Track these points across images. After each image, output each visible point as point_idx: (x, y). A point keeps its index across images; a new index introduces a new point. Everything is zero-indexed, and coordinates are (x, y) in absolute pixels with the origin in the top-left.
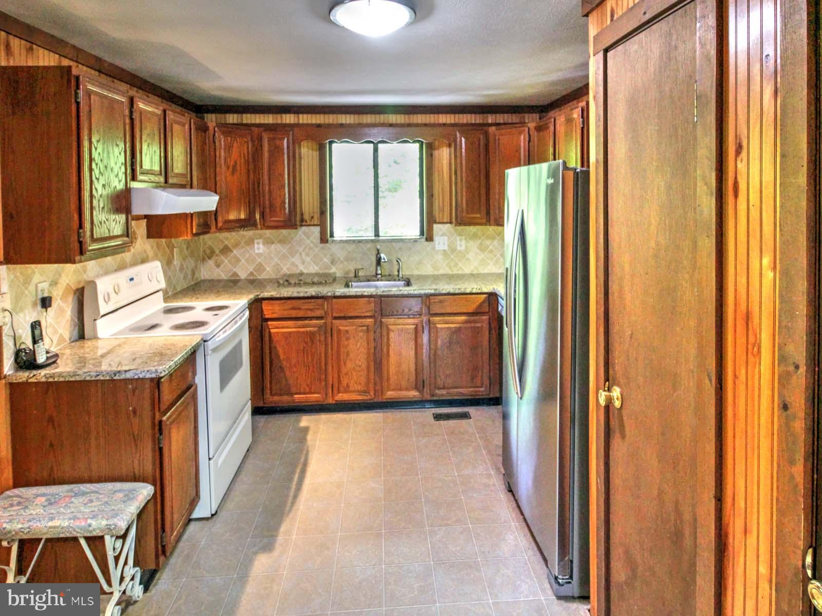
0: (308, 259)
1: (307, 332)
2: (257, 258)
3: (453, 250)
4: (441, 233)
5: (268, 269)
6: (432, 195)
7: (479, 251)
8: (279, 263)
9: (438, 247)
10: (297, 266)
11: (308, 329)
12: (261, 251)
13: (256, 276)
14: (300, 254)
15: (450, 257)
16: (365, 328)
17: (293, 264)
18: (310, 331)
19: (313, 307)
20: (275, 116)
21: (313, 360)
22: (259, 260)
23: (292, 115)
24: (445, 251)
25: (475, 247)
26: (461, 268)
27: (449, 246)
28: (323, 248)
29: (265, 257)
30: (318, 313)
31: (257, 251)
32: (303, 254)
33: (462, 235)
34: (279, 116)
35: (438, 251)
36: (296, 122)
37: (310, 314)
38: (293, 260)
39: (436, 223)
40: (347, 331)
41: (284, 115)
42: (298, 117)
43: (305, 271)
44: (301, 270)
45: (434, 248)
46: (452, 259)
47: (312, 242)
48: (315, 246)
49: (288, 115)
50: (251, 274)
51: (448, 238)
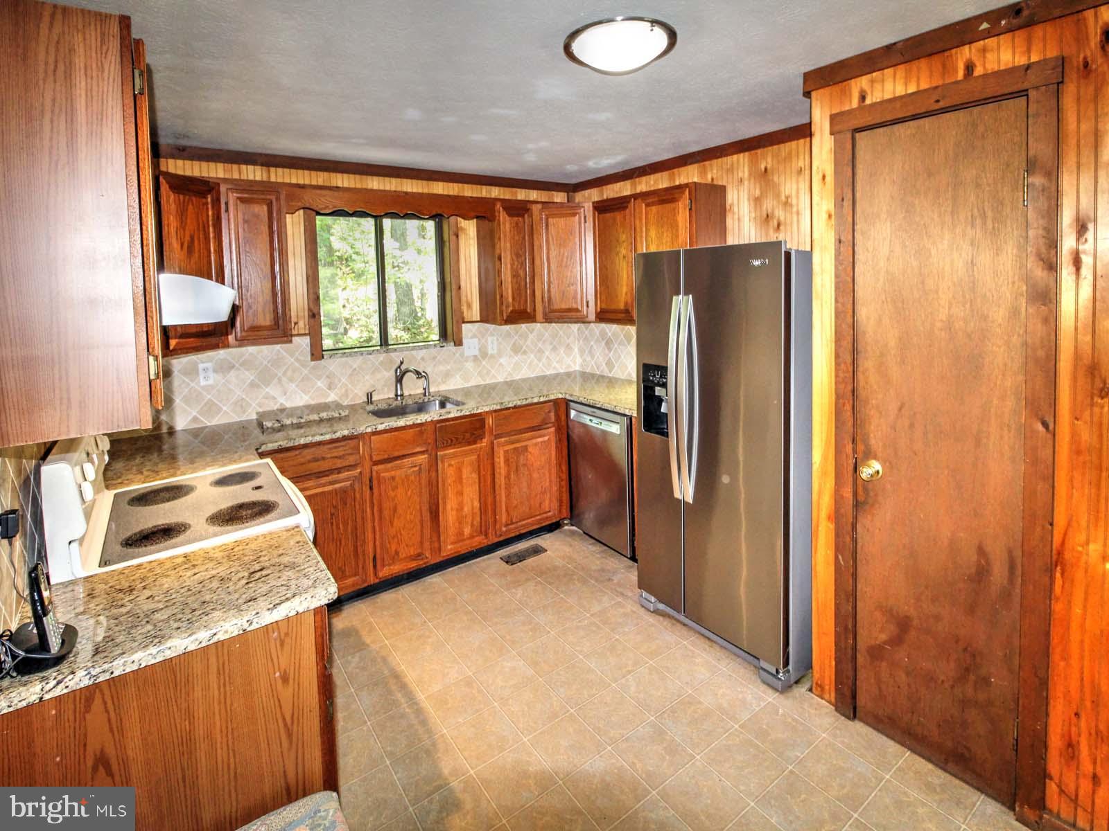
0: (293, 386)
1: (336, 490)
2: (205, 393)
3: (484, 354)
4: (470, 335)
5: (225, 408)
6: (460, 288)
7: (512, 354)
8: (244, 397)
9: (466, 354)
10: (274, 398)
11: (337, 486)
12: (211, 382)
13: (202, 422)
14: (280, 380)
15: (481, 363)
16: (417, 468)
17: (267, 397)
18: (341, 488)
19: (343, 453)
20: (228, 166)
21: (346, 530)
22: (209, 397)
23: (258, 168)
24: (475, 356)
25: (509, 349)
26: (494, 376)
27: (480, 349)
28: (314, 368)
29: (218, 391)
30: (351, 460)
31: (203, 383)
32: (284, 379)
33: (493, 335)
34: (235, 167)
35: (468, 357)
36: (265, 179)
37: (339, 463)
38: (267, 390)
39: (464, 322)
40: (393, 478)
41: (244, 167)
42: (269, 171)
43: (288, 405)
44: (281, 404)
45: (462, 355)
46: (484, 366)
47: (297, 360)
48: (303, 366)
49: (251, 168)
50: (195, 419)
51: (479, 339)
